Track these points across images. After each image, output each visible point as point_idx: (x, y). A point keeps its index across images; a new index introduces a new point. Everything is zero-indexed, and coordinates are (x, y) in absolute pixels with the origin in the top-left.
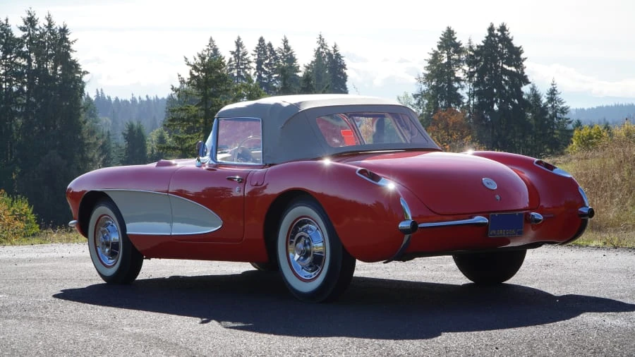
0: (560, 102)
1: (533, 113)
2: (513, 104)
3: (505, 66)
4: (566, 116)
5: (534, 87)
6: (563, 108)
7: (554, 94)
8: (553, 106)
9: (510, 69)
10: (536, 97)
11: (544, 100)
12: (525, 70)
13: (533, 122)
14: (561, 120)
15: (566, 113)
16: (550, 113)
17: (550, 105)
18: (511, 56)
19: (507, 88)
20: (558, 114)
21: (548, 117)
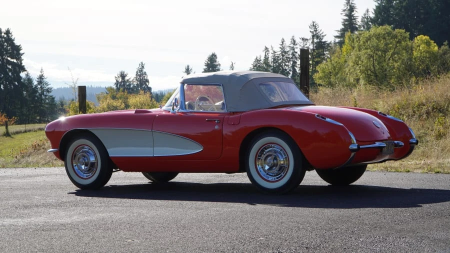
0: (47, 84)
1: (27, 91)
2: (14, 85)
3: (9, 59)
4: (51, 94)
5: (28, 73)
6: (48, 88)
7: (43, 79)
8: (41, 87)
9: (12, 60)
10: (30, 80)
11: (35, 83)
12: (23, 62)
13: (27, 98)
14: (47, 97)
15: (50, 92)
16: (40, 92)
17: (39, 87)
18: (13, 52)
19: (10, 74)
20: (45, 93)
21: (38, 94)
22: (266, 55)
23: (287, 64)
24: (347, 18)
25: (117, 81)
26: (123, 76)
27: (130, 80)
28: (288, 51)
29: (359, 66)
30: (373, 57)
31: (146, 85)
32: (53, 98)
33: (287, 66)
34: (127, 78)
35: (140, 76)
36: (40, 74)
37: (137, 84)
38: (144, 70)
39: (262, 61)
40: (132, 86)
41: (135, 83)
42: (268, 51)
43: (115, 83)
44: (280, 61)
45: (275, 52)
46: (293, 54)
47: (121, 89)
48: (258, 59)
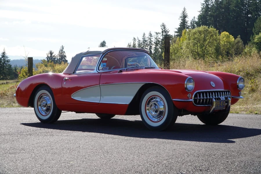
0: (7, 57)
4: (9, 63)
6: (8, 60)
7: (5, 54)
14: (7, 65)
17: (3, 59)
20: (6, 62)
21: (2, 63)
22: (134, 42)
23: (146, 47)
24: (182, 21)
25: (48, 56)
26: (51, 53)
27: (55, 56)
28: (147, 40)
29: (189, 49)
30: (197, 44)
31: (65, 59)
32: (11, 66)
33: (146, 49)
34: (53, 55)
35: (61, 54)
36: (4, 51)
37: (60, 58)
38: (64, 50)
39: (132, 46)
40: (56, 59)
41: (58, 58)
42: (135, 40)
43: (47, 57)
44: (142, 46)
45: (139, 41)
46: (150, 42)
47: (50, 60)
48: (130, 44)
